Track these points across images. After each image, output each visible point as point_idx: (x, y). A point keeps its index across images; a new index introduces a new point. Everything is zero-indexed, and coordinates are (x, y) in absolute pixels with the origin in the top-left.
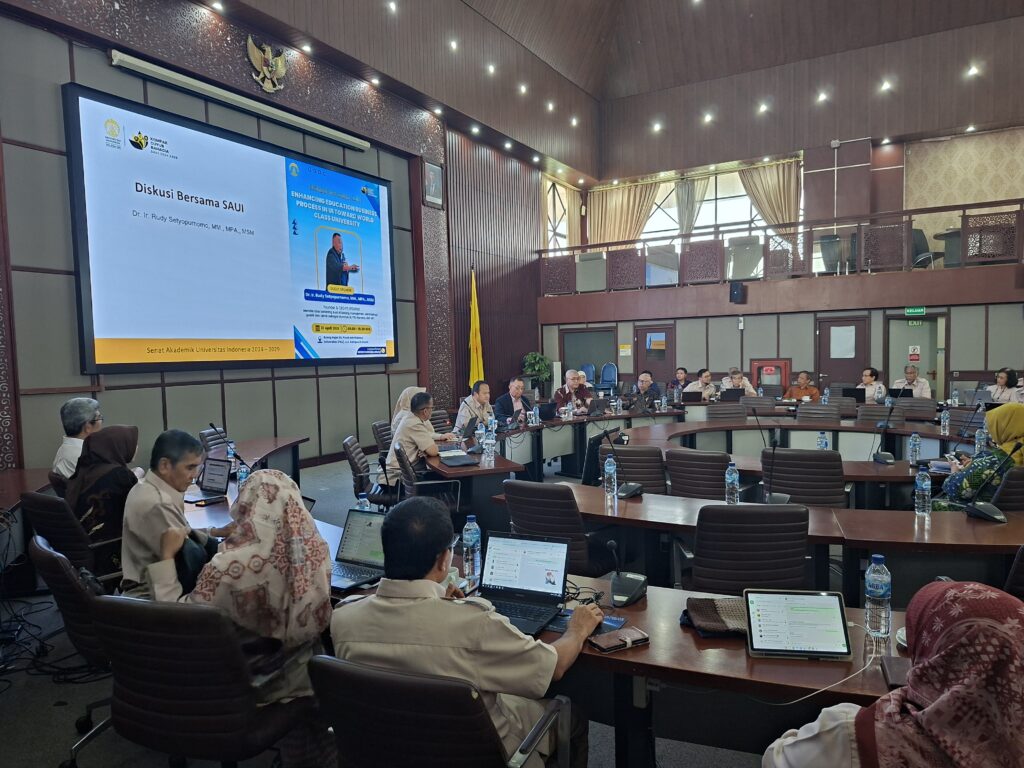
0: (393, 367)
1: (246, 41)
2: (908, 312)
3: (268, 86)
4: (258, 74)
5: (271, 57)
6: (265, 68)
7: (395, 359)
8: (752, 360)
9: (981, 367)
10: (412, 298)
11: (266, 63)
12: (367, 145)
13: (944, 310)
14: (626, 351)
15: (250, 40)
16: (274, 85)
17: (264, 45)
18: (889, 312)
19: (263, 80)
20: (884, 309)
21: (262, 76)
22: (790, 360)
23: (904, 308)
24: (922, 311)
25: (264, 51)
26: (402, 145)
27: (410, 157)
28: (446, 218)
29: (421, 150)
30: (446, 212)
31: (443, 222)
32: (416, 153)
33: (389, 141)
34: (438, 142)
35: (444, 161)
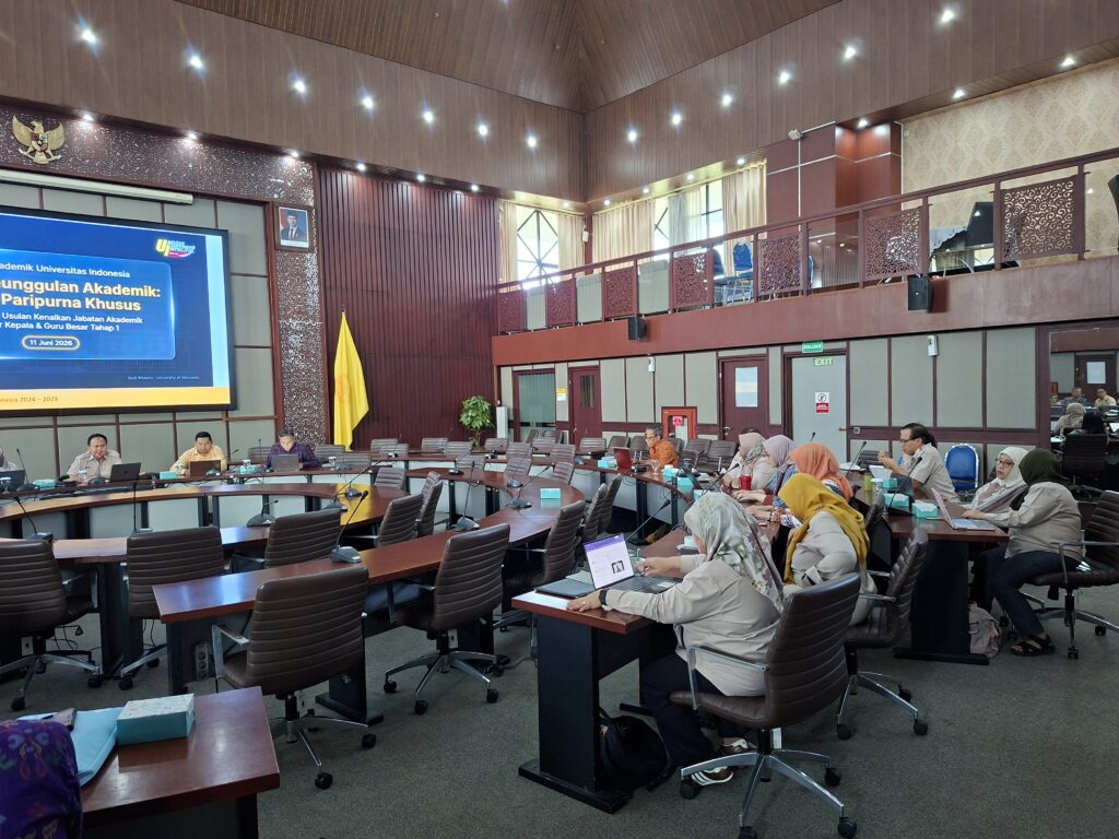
0: (232, 414)
1: (11, 120)
2: (805, 348)
3: (40, 158)
4: (26, 148)
5: (42, 130)
6: (34, 143)
7: (234, 406)
8: (663, 408)
9: (885, 423)
10: (269, 344)
11: (35, 137)
12: (189, 198)
13: (842, 345)
14: (562, 396)
15: (15, 120)
16: (48, 156)
17: (34, 123)
18: (788, 349)
19: (33, 153)
20: (782, 345)
21: (30, 149)
22: (695, 408)
23: (800, 343)
24: (819, 347)
25: (33, 127)
26: (243, 194)
27: (263, 204)
28: (318, 260)
29: (276, 196)
30: (318, 255)
31: (311, 265)
32: (266, 199)
33: (223, 191)
34: (304, 185)
35: (315, 204)
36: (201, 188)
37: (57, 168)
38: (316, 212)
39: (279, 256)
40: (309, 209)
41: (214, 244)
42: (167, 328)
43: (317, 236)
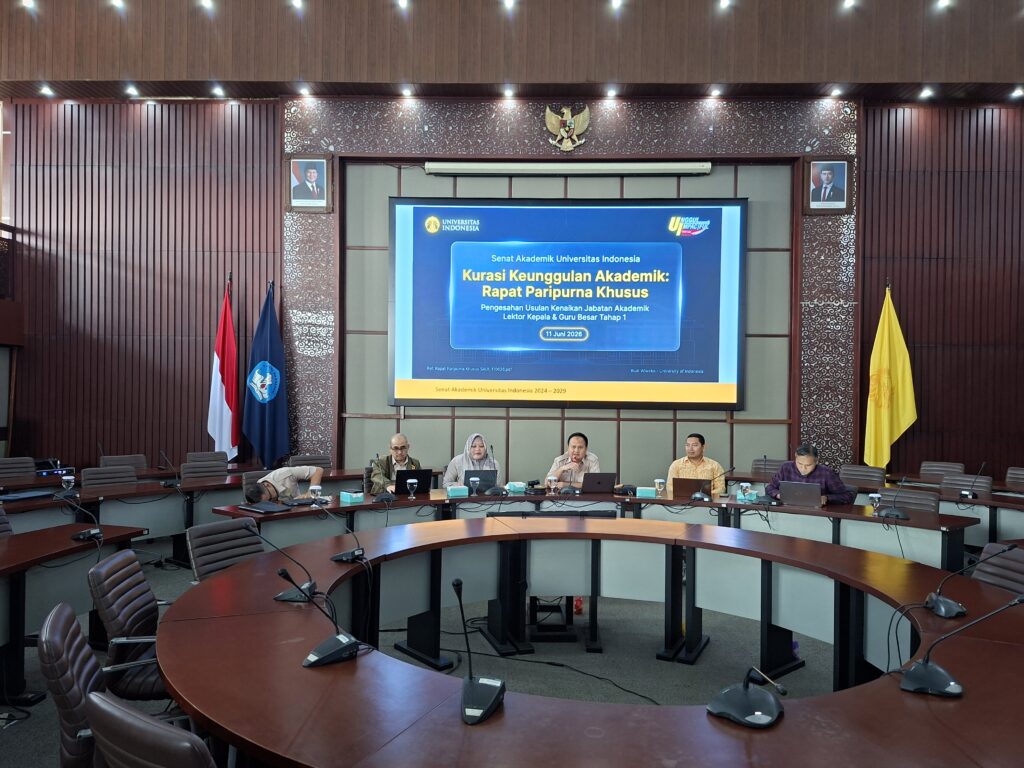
0: (738, 416)
1: (544, 111)
3: (567, 146)
4: (555, 137)
5: (570, 116)
6: (562, 130)
7: (740, 406)
10: (786, 332)
11: (564, 124)
12: (707, 166)
15: (548, 110)
16: (573, 142)
17: (564, 110)
19: (560, 141)
21: (559, 138)
25: (562, 114)
26: (770, 152)
27: (790, 161)
28: (857, 223)
29: (808, 149)
30: (857, 217)
31: (848, 229)
32: (796, 153)
33: (746, 152)
34: (845, 130)
35: (858, 151)
36: (721, 152)
37: (581, 154)
38: (858, 162)
39: (807, 223)
40: (849, 159)
41: (731, 215)
42: (673, 316)
43: (858, 193)
